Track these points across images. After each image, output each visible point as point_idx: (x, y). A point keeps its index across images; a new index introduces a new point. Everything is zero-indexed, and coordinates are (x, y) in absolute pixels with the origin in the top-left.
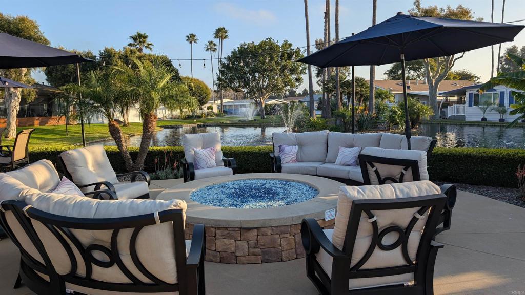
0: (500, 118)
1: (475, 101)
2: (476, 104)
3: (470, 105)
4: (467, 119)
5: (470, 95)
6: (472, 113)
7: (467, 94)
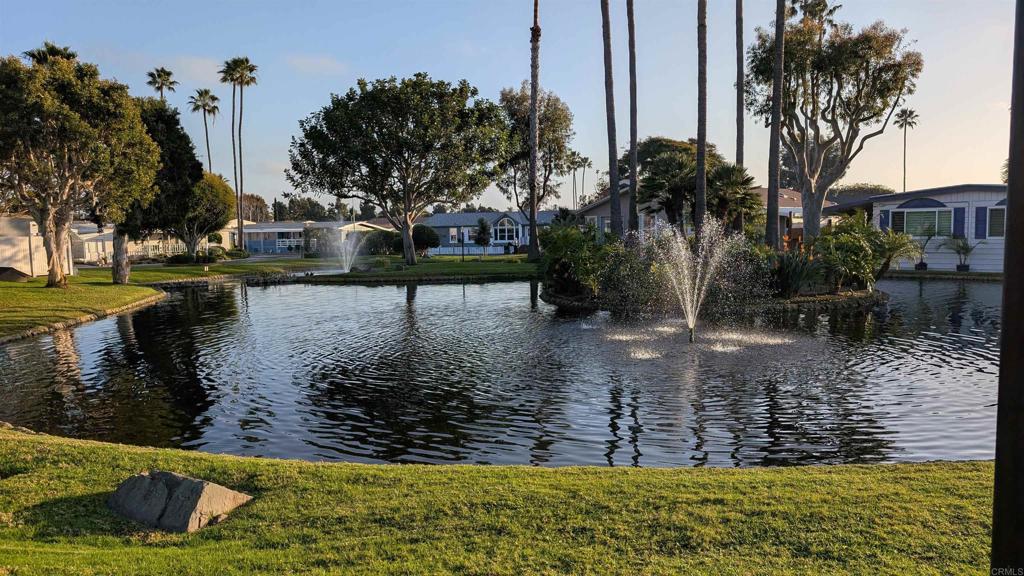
0: (959, 263)
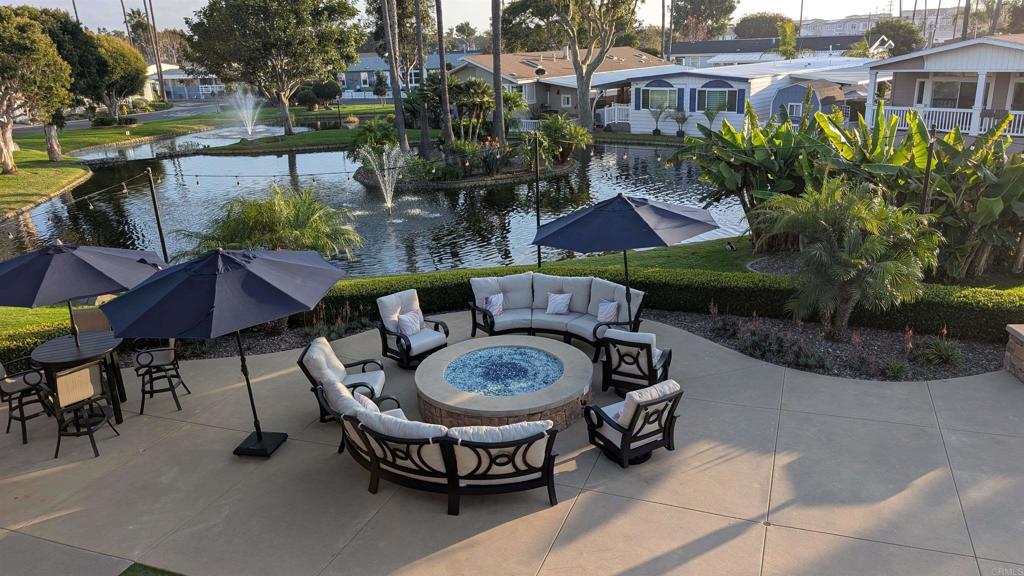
1: (644, 102)
2: (646, 106)
3: (637, 108)
4: (634, 130)
5: (638, 90)
6: (641, 122)
7: (633, 90)
